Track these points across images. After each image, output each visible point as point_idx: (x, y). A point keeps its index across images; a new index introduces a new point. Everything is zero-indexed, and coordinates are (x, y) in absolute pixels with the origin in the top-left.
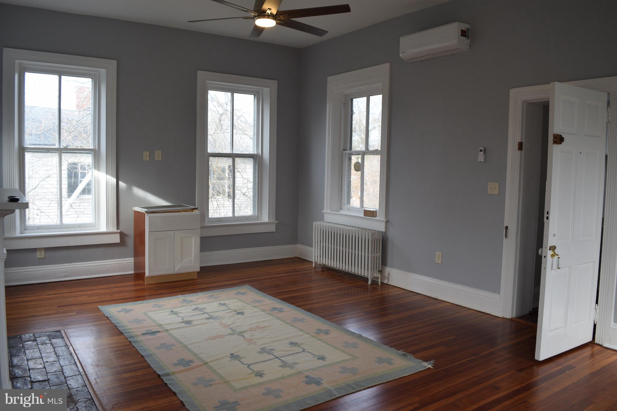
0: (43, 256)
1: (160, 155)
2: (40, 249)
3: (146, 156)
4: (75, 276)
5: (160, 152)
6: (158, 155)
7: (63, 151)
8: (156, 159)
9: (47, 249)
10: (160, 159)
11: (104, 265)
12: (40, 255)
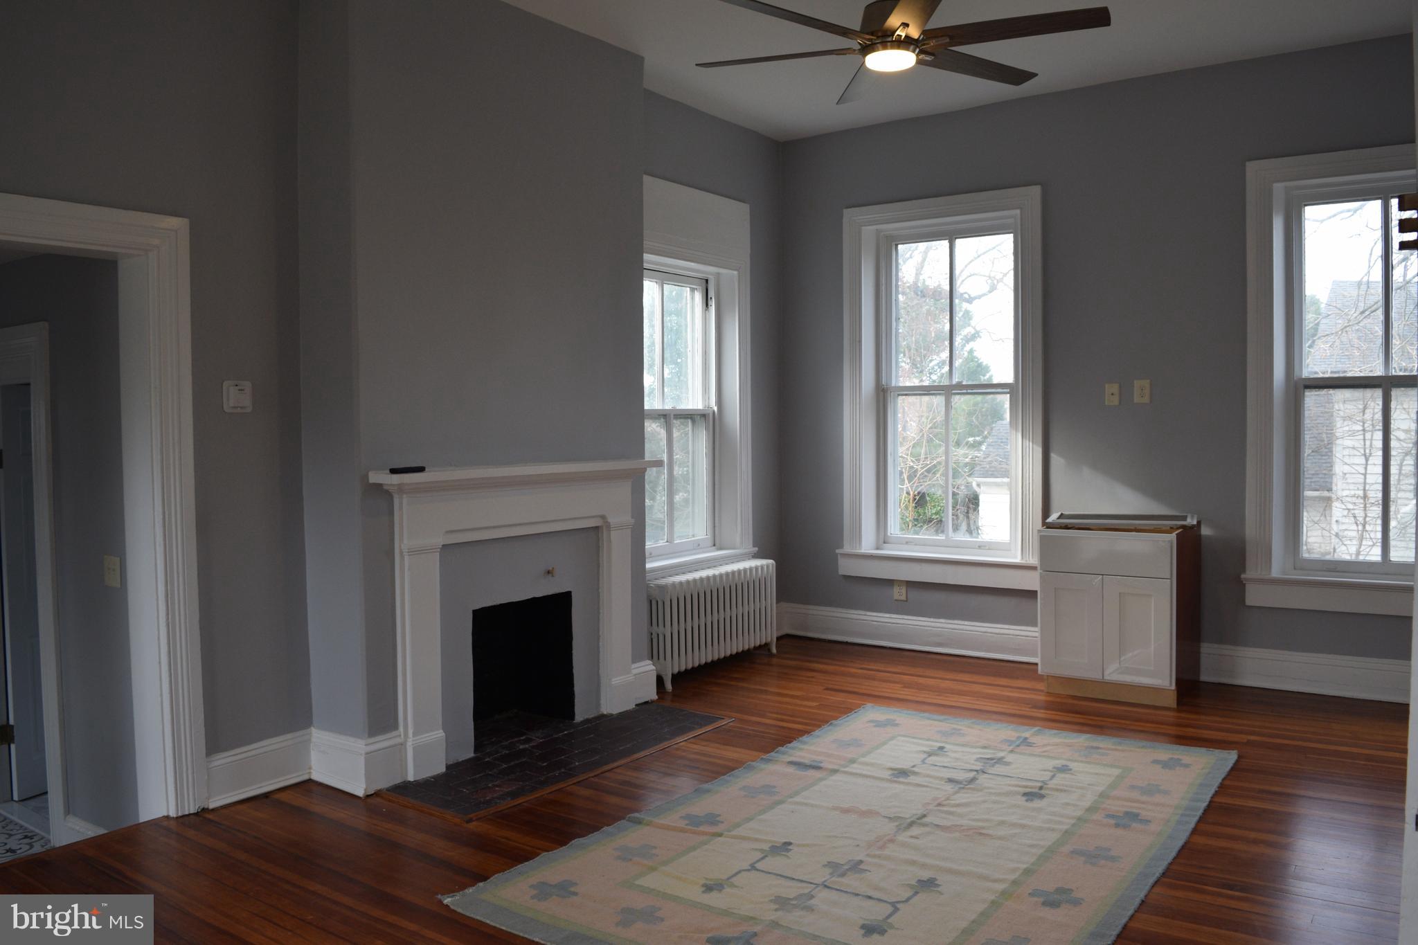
0: (904, 598)
1: (1147, 391)
2: (900, 582)
3: (1111, 393)
4: (957, 648)
5: (1146, 383)
6: (1141, 391)
7: (954, 391)
8: (1137, 399)
9: (911, 585)
10: (1146, 400)
11: (1013, 635)
12: (899, 593)
